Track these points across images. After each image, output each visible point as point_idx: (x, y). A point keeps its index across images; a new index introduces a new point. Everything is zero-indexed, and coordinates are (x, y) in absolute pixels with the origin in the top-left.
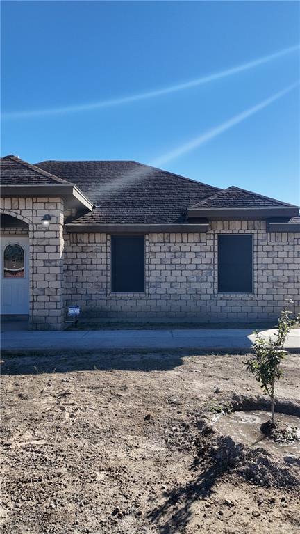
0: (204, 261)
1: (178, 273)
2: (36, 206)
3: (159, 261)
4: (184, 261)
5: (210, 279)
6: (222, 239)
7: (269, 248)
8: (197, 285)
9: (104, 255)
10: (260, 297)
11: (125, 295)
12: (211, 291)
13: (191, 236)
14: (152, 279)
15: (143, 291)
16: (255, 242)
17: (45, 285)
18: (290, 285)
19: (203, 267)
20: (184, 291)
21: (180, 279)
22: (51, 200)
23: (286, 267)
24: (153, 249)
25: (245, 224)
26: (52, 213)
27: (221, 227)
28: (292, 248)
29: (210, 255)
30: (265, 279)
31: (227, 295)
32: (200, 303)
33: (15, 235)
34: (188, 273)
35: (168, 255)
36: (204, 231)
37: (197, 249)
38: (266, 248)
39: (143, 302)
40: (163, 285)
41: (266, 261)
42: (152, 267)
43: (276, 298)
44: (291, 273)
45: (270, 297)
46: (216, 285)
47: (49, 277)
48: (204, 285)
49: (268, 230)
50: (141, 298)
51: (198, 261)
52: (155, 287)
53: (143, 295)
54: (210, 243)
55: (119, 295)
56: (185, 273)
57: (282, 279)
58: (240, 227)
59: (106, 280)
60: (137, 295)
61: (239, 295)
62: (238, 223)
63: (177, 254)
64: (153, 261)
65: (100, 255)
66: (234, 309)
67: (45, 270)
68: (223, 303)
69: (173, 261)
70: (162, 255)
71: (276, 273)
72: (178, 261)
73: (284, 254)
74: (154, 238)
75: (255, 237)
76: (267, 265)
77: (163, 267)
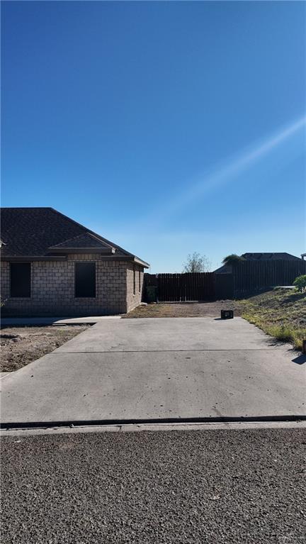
0: (66, 278)
1: (51, 285)
3: (39, 278)
4: (54, 278)
5: (70, 289)
6: (77, 265)
7: (105, 271)
8: (62, 293)
10: (99, 300)
11: (18, 299)
12: (70, 296)
13: (58, 263)
14: (35, 289)
15: (29, 296)
16: (97, 267)
18: (117, 293)
19: (66, 282)
20: (53, 297)
21: (52, 289)
23: (114, 282)
24: (35, 271)
25: (90, 255)
27: (76, 258)
29: (70, 274)
30: (102, 289)
31: (80, 299)
32: (63, 304)
34: (56, 286)
35: (45, 275)
36: (66, 260)
37: (63, 271)
38: (103, 271)
39: (29, 304)
40: (42, 293)
41: (103, 278)
42: (35, 282)
43: (109, 300)
44: (117, 286)
45: (105, 300)
46: (73, 293)
48: (66, 293)
49: (103, 260)
50: (28, 301)
51: (62, 278)
52: (37, 294)
53: (29, 299)
54: (70, 267)
55: (14, 299)
56: (55, 285)
57: (112, 289)
58: (88, 258)
60: (25, 299)
61: (87, 299)
62: (86, 256)
63: (50, 274)
64: (36, 278)
66: (84, 307)
68: (78, 303)
69: (48, 278)
70: (41, 275)
71: (109, 285)
72: (51, 278)
73: (113, 274)
74: (36, 264)
75: (96, 264)
76: (103, 280)
77: (42, 282)
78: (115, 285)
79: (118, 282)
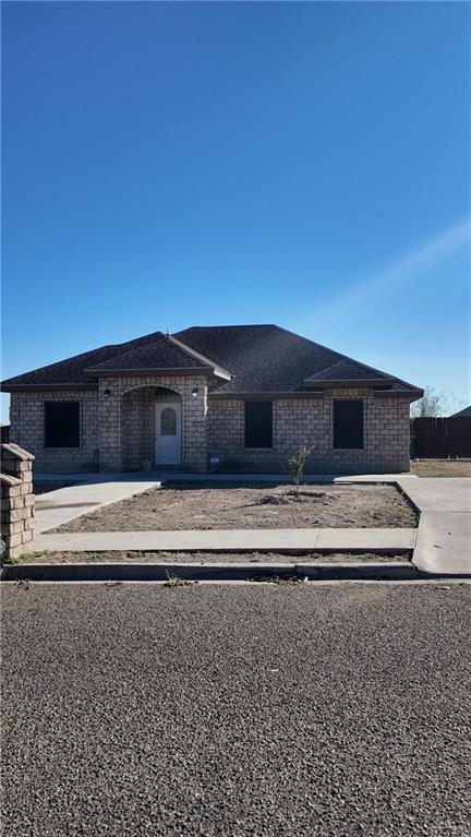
0: (322, 422)
1: (300, 432)
2: (189, 382)
3: (283, 422)
4: (305, 422)
5: (327, 437)
6: (337, 404)
7: (377, 411)
9: (239, 417)
10: (369, 452)
11: (256, 449)
12: (327, 447)
13: (311, 401)
14: (278, 437)
15: (271, 447)
16: (365, 406)
17: (194, 440)
18: (395, 443)
19: (321, 427)
21: (301, 437)
22: (199, 377)
23: (391, 427)
24: (280, 412)
25: (356, 390)
26: (200, 387)
27: (336, 394)
28: (395, 411)
29: (327, 417)
30: (373, 437)
31: (341, 450)
32: (318, 457)
33: (170, 401)
34: (308, 432)
35: (292, 417)
36: (322, 397)
37: (316, 412)
38: (374, 411)
39: (271, 456)
40: (288, 442)
41: (375, 422)
42: (278, 427)
43: (383, 453)
44: (396, 433)
45: (378, 453)
46: (331, 442)
47: (196, 434)
48: (322, 442)
49: (376, 396)
50: (269, 453)
51: (316, 422)
52: (281, 443)
53: (271, 450)
54: (326, 407)
55: (251, 450)
56: (306, 432)
57: (387, 437)
58: (353, 394)
59: (241, 437)
60: (265, 450)
61: (351, 450)
62: (350, 391)
63: (299, 416)
64: (279, 422)
65: (236, 417)
66: (347, 462)
67: (194, 429)
68: (338, 457)
69: (296, 422)
70: (287, 417)
71: (383, 432)
72: (299, 422)
73: (389, 416)
74: (280, 403)
75: (365, 401)
76: (375, 425)
77: (287, 427)
78: (392, 432)
79: (397, 427)
